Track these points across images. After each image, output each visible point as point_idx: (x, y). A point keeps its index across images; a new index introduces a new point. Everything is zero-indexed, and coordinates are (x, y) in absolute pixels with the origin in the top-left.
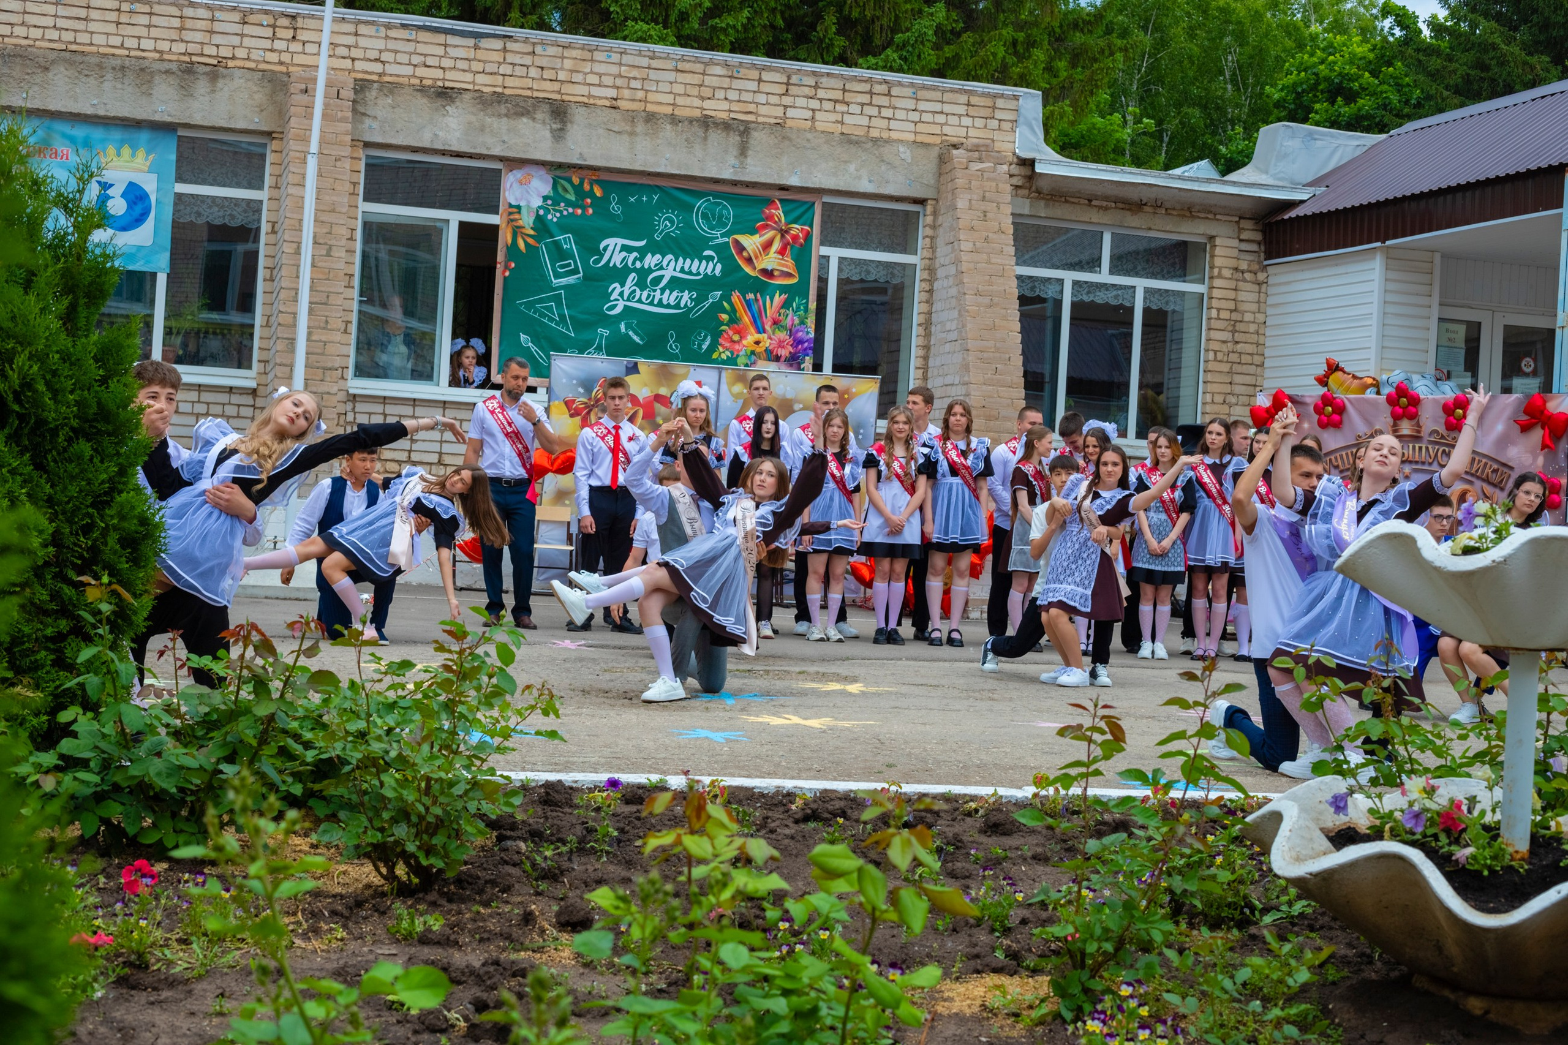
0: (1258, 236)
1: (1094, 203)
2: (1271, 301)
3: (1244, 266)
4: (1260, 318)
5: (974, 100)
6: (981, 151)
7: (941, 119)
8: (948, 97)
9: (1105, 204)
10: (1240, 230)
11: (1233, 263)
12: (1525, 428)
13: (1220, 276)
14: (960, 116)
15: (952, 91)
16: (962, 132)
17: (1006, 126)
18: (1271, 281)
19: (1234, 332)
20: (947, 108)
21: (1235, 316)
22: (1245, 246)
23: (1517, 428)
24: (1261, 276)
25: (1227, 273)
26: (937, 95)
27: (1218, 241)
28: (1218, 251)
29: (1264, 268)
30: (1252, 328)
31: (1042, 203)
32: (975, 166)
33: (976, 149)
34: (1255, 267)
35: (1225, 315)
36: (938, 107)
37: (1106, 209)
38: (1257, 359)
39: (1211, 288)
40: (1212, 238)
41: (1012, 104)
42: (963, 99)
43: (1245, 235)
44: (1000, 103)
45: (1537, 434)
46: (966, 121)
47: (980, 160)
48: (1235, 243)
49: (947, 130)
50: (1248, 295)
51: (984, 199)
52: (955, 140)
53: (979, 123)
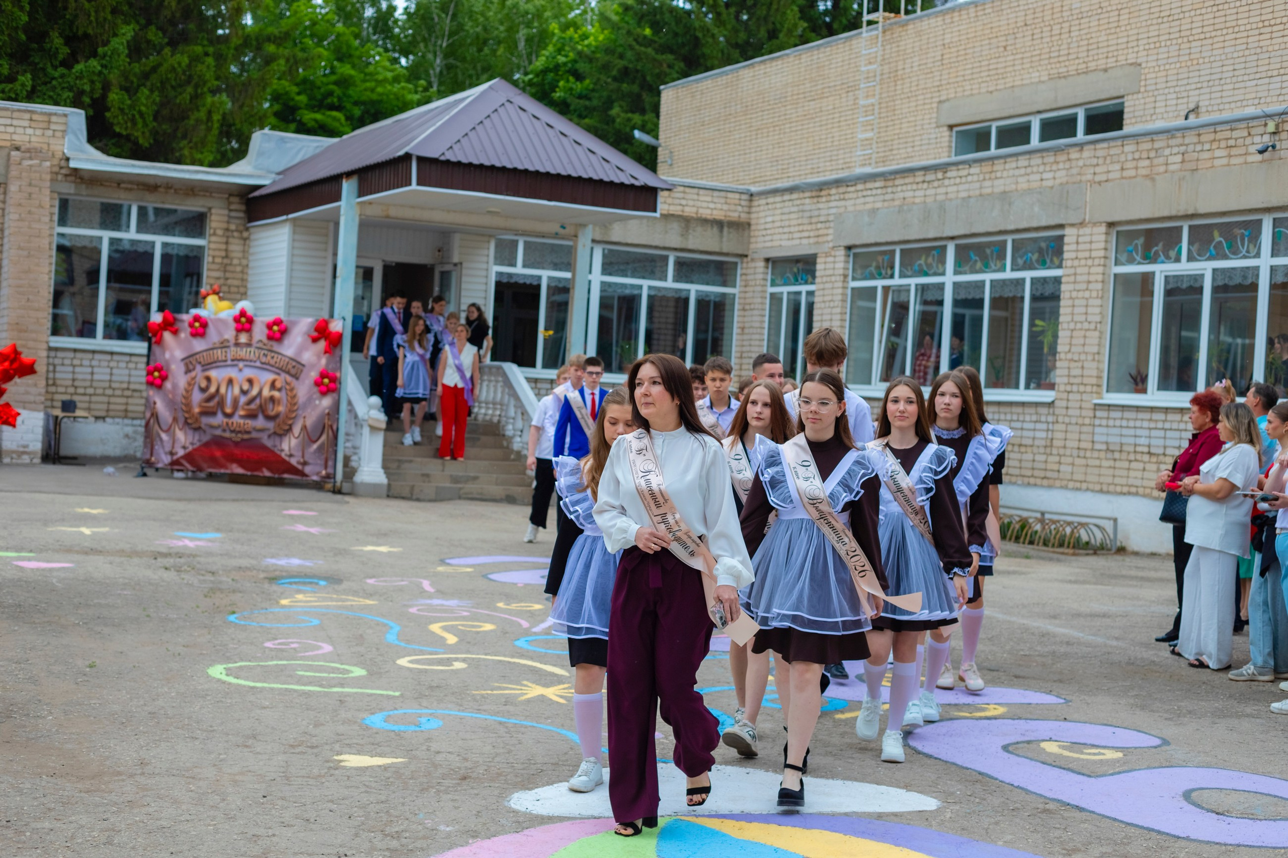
0: (243, 207)
1: (122, 185)
2: (252, 250)
3: (233, 227)
4: (244, 262)
5: (35, 117)
6: (32, 152)
7: (11, 129)
8: (15, 115)
9: (129, 186)
10: (230, 203)
11: (225, 225)
12: (315, 340)
13: (214, 234)
14: (25, 127)
15: (19, 111)
16: (27, 138)
17: (58, 134)
18: (252, 237)
19: (225, 271)
20: (15, 122)
21: (226, 261)
22: (233, 214)
23: (310, 340)
24: (245, 234)
25: (220, 232)
26: (8, 114)
27: (213, 211)
28: (213, 217)
29: (247, 229)
30: (239, 269)
31: (84, 186)
32: (27, 163)
33: (28, 151)
34: (241, 228)
35: (218, 260)
36: (9, 122)
37: (131, 190)
38: (242, 290)
39: (210, 242)
40: (210, 209)
41: (62, 120)
42: (27, 116)
43: (233, 207)
44: (54, 119)
45: (322, 344)
46: (29, 131)
47: (31, 158)
48: (226, 212)
49: (15, 137)
50: (236, 247)
51: (30, 185)
52: (18, 143)
53: (39, 132)
